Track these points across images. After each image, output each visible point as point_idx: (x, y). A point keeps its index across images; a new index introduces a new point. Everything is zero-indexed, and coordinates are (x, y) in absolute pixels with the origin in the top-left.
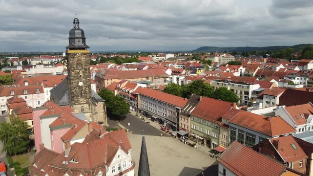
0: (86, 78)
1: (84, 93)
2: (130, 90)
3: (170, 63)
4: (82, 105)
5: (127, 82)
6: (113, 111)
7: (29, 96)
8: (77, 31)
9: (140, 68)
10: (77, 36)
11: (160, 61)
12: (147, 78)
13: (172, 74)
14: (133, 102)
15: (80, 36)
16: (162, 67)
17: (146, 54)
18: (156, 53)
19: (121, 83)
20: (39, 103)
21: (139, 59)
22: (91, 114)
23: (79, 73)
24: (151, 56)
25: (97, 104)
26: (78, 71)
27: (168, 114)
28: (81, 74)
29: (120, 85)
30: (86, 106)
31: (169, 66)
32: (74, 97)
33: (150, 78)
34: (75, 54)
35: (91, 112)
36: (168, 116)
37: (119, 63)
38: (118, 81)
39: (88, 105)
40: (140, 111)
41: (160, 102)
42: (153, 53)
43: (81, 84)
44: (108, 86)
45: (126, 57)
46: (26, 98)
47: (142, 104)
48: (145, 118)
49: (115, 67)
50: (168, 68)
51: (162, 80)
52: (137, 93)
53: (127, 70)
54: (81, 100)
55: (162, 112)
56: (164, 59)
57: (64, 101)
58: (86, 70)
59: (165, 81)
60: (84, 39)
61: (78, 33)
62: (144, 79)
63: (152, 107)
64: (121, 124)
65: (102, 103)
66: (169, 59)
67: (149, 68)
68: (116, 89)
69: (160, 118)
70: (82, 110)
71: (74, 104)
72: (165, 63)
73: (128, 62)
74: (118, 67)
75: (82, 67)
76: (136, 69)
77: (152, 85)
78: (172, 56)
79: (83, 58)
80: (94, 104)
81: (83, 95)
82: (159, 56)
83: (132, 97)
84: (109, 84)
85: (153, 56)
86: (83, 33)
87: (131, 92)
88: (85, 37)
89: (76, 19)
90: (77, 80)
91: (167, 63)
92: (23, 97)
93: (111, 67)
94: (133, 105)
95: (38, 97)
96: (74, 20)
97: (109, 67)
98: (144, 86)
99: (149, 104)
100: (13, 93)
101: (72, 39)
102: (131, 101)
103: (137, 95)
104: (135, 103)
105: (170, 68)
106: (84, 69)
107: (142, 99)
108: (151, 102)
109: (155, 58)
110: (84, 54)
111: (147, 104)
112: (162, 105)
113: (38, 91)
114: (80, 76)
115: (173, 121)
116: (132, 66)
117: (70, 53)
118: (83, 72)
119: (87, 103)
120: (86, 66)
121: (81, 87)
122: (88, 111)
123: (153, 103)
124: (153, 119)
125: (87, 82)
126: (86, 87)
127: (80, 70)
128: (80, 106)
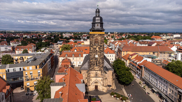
0: (101, 53)
1: (99, 63)
2: (137, 62)
3: (176, 41)
4: (96, 72)
5: (136, 55)
6: (120, 78)
7: (75, 58)
8: (97, 18)
9: (150, 44)
10: (96, 22)
11: (168, 40)
12: (154, 53)
13: (177, 51)
14: (138, 71)
15: (99, 21)
16: (169, 44)
17: (158, 34)
18: (166, 34)
19: (132, 55)
20: (80, 63)
21: (152, 37)
22: (102, 78)
23: (96, 48)
24: (162, 35)
25: (107, 72)
26: (95, 47)
27: (169, 92)
28: (97, 49)
29: (131, 57)
30: (99, 72)
31: (175, 44)
32: (91, 65)
33: (156, 54)
34: (94, 35)
35: (103, 78)
36: (168, 93)
37: (137, 40)
38: (131, 53)
39: (100, 72)
40: (143, 80)
41: (161, 78)
42: (164, 33)
43: (97, 56)
44: (124, 56)
45: (144, 36)
46: (73, 59)
47: (145, 74)
48: (146, 87)
49: (133, 43)
50: (173, 45)
51: (167, 55)
52: (142, 66)
53: (140, 45)
54: (96, 68)
55: (163, 88)
56: (172, 38)
57: (85, 67)
58: (101, 46)
59: (170, 56)
60: (102, 24)
61: (98, 20)
62: (152, 53)
63: (153, 80)
64: (125, 89)
65: (111, 71)
66: (176, 38)
67: (156, 45)
68: (128, 59)
69: (160, 92)
70: (96, 75)
71: (91, 70)
72: (172, 41)
73: (144, 40)
74: (135, 42)
75: (98, 44)
76: (147, 45)
77: (157, 59)
78: (179, 36)
79: (99, 38)
80: (105, 72)
81: (98, 64)
82: (168, 36)
83: (139, 67)
84: (125, 55)
85: (163, 36)
86: (101, 19)
87: (138, 63)
88: (103, 22)
89: (98, 9)
90: (94, 54)
91: (174, 41)
92: (71, 59)
93: (131, 42)
94: (138, 74)
95: (80, 59)
96: (96, 10)
97: (130, 42)
98: (150, 60)
99: (151, 77)
100: (66, 56)
101: (94, 24)
102: (137, 70)
103: (142, 67)
104: (140, 73)
105: (175, 45)
106: (100, 46)
107: (146, 71)
108: (153, 75)
109: (164, 37)
110: (101, 35)
111: (149, 76)
112: (163, 82)
113: (80, 56)
114: (97, 51)
115: (170, 98)
116: (144, 43)
117: (91, 34)
118: (99, 48)
119: (100, 70)
120: (101, 43)
121: (96, 59)
122: (101, 76)
123: (154, 76)
124: (153, 91)
125: (101, 55)
126: (100, 59)
127: (97, 46)
128: (95, 72)
